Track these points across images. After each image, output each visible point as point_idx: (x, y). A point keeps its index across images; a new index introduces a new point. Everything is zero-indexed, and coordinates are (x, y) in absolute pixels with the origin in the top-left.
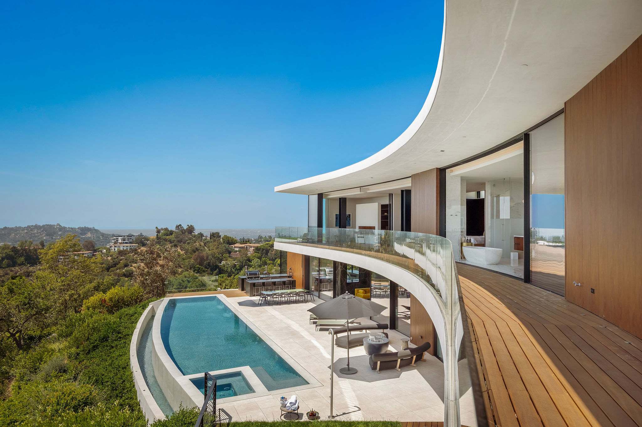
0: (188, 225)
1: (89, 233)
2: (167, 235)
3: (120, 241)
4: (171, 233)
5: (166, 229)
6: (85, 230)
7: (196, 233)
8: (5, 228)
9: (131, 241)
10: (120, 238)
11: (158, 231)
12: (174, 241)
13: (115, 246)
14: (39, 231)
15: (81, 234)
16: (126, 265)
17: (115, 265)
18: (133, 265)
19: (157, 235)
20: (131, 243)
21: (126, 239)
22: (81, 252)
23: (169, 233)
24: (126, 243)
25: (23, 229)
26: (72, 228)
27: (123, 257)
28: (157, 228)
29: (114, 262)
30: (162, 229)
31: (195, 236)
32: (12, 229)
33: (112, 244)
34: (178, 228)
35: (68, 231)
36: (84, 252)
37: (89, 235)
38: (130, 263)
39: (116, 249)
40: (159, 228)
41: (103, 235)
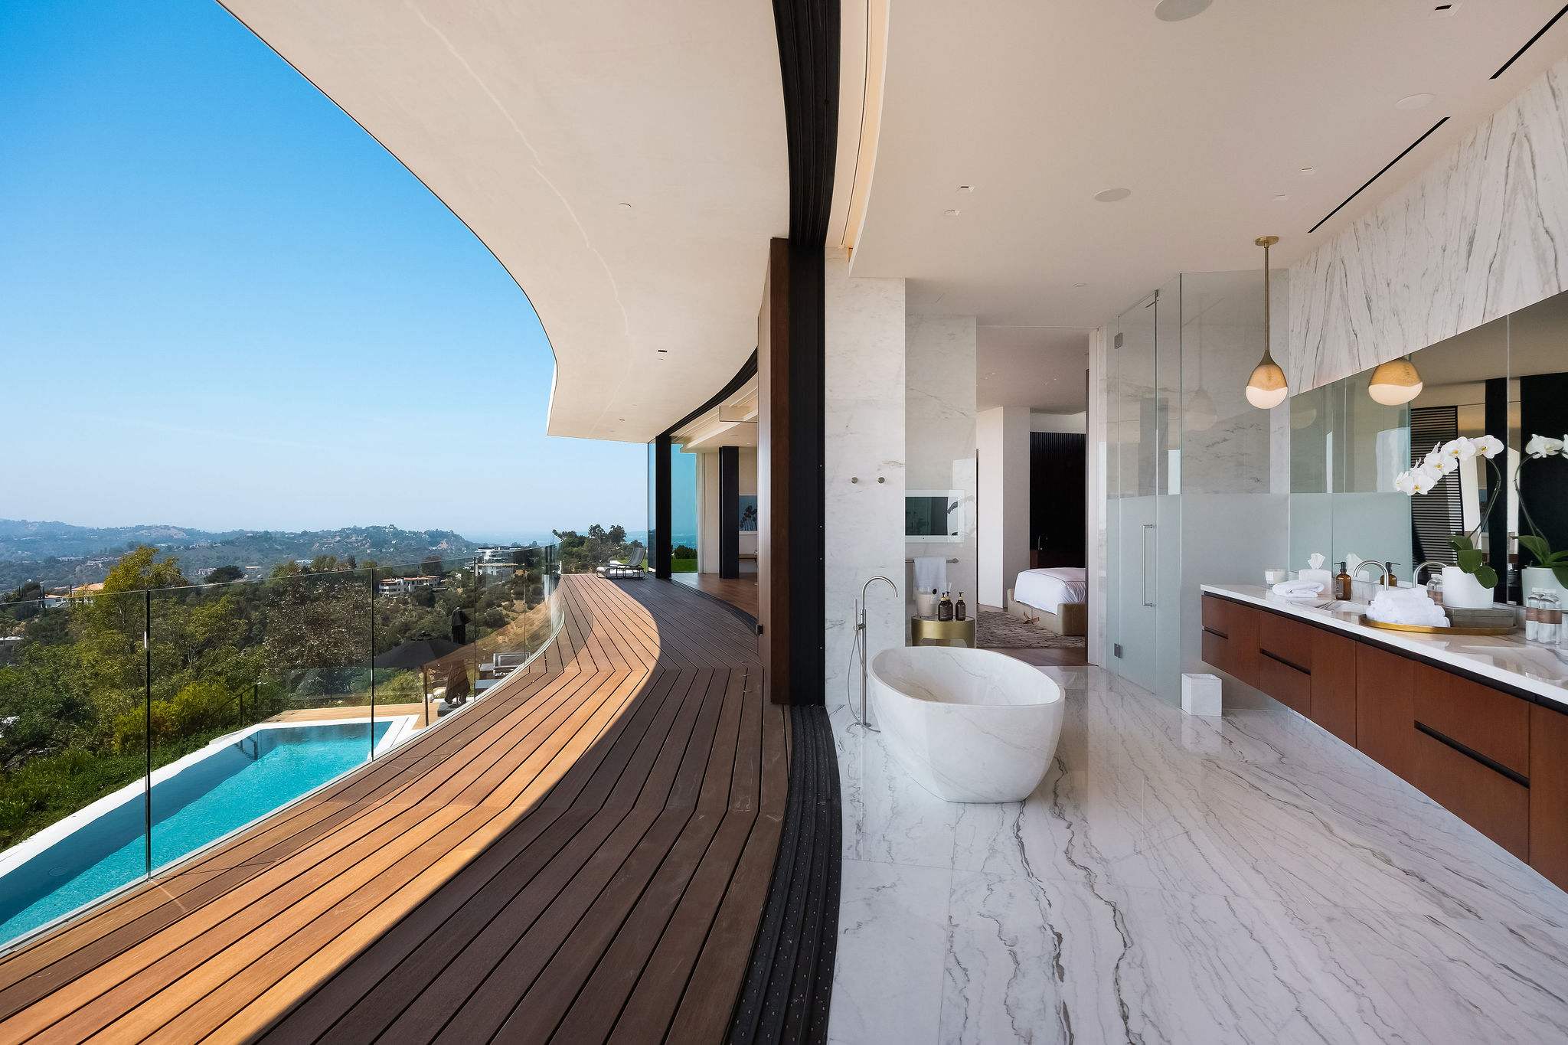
0: (613, 527)
1: (444, 542)
2: (574, 547)
3: (487, 558)
4: (581, 540)
5: (572, 534)
6: (436, 536)
7: (628, 540)
8: (305, 533)
9: (507, 557)
10: (487, 551)
11: (557, 538)
12: (587, 556)
13: (479, 567)
14: (359, 538)
15: (433, 544)
16: (490, 605)
18: (503, 604)
19: (554, 544)
20: (506, 561)
21: (499, 554)
22: (418, 578)
23: (577, 540)
24: (499, 561)
25: (334, 534)
26: (414, 533)
28: (555, 531)
29: (469, 597)
30: (564, 533)
31: (626, 547)
32: (316, 535)
33: (473, 563)
34: (595, 532)
35: (407, 538)
36: (422, 578)
37: (444, 545)
38: (497, 599)
41: (468, 545)
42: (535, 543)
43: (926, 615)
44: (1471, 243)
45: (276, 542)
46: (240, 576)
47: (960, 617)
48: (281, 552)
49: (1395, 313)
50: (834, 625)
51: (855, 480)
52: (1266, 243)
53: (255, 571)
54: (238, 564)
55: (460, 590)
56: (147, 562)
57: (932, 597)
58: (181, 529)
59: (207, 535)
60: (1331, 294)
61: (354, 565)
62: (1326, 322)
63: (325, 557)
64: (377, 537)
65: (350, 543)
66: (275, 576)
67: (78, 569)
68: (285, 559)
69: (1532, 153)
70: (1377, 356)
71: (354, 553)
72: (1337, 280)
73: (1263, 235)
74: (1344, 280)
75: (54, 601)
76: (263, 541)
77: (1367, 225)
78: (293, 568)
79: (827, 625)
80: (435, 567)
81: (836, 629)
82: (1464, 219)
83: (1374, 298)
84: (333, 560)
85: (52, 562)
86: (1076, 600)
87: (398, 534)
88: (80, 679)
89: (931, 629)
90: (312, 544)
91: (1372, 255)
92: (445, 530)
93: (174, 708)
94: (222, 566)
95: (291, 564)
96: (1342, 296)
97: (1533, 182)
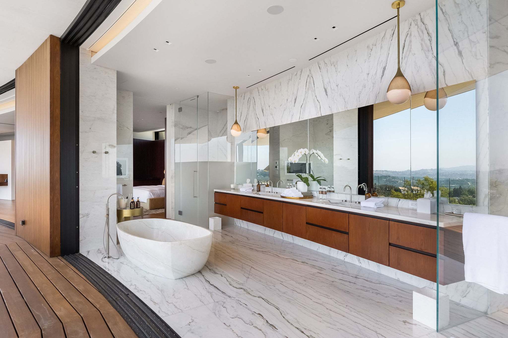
43: (124, 207)
44: (295, 100)
47: (138, 207)
49: (272, 114)
50: (84, 216)
51: (94, 152)
52: (236, 88)
57: (126, 200)
60: (249, 106)
62: (248, 114)
69: (313, 81)
70: (266, 125)
72: (252, 103)
73: (236, 86)
74: (254, 103)
77: (262, 89)
79: (81, 216)
81: (85, 218)
82: (293, 93)
83: (264, 110)
86: (153, 197)
89: (126, 213)
91: (264, 98)
96: (253, 107)
97: (314, 88)
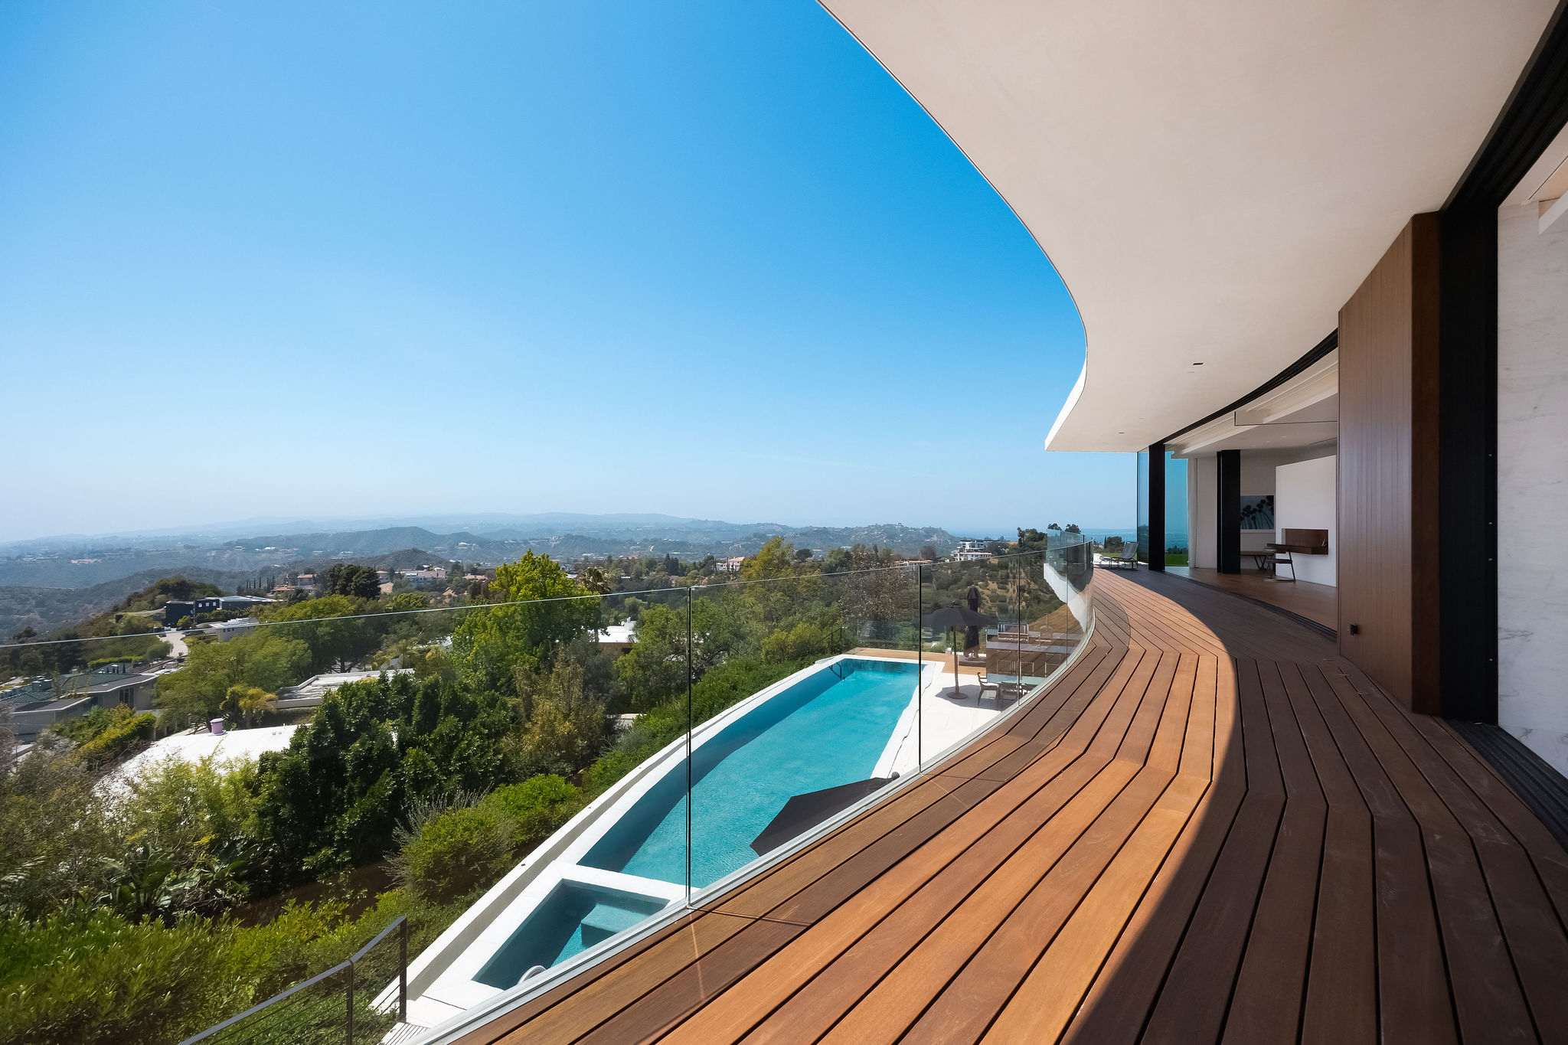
1: (935, 535)
2: (1035, 541)
3: (968, 547)
5: (1034, 531)
6: (930, 532)
9: (982, 547)
10: (967, 543)
11: (1022, 534)
13: (961, 555)
17: (955, 581)
19: (1020, 540)
20: (982, 551)
21: (976, 546)
22: (919, 561)
23: (1037, 537)
24: (976, 551)
25: (863, 530)
27: (965, 572)
28: (1019, 529)
29: (955, 576)
30: (1027, 531)
32: (853, 529)
33: (956, 552)
36: (922, 561)
37: (935, 538)
39: (962, 559)
40: (1023, 529)
41: (950, 538)
42: (1002, 538)
45: (830, 534)
46: (811, 556)
48: (833, 541)
53: (819, 552)
54: (809, 548)
55: (949, 572)
56: (778, 545)
58: (779, 526)
59: (794, 530)
61: (877, 551)
63: (859, 545)
64: (890, 531)
65: (874, 535)
66: (830, 556)
67: (730, 548)
68: (836, 545)
71: (876, 542)
75: (721, 567)
76: (822, 533)
78: (840, 551)
80: (930, 553)
84: (864, 547)
85: (719, 543)
87: (904, 530)
88: (745, 614)
90: (850, 536)
92: (935, 526)
93: (792, 637)
94: (801, 549)
95: (839, 549)
